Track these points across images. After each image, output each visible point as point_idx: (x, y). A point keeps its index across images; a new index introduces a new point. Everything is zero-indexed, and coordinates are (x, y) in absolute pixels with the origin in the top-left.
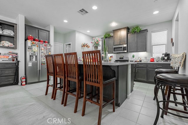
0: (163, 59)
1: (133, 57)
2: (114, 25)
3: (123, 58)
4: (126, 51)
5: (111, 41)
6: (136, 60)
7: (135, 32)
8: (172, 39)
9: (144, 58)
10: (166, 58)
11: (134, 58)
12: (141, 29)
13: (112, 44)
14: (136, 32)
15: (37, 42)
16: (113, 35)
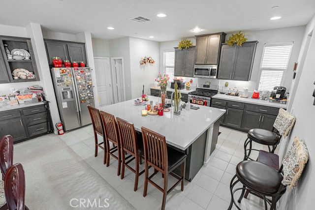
0: (273, 96)
1: (226, 86)
2: (197, 31)
3: (208, 86)
4: (215, 77)
5: (191, 55)
6: (229, 93)
7: (234, 44)
8: (296, 65)
9: (243, 91)
10: (278, 96)
11: (228, 89)
12: (245, 39)
13: (193, 60)
14: (236, 43)
15: (68, 69)
16: (195, 45)
